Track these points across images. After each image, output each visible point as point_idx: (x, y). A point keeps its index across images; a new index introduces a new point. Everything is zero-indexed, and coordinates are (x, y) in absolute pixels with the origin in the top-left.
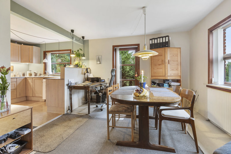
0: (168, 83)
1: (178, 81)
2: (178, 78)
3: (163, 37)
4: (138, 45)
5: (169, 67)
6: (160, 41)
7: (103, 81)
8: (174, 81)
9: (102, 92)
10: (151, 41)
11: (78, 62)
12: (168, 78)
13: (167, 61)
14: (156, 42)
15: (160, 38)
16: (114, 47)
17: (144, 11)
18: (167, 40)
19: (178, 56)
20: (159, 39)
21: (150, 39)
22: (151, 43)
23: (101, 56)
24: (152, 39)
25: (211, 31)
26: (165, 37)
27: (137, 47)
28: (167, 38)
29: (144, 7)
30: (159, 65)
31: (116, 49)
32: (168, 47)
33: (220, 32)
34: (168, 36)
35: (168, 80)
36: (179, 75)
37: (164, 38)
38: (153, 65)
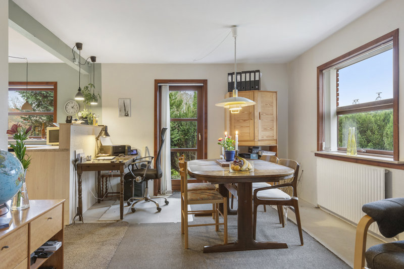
0: (257, 153)
1: (271, 149)
2: (273, 144)
3: (250, 72)
4: (205, 82)
5: (259, 124)
6: (246, 78)
7: (135, 152)
8: (265, 148)
9: (142, 175)
10: (230, 77)
11: (87, 113)
12: (260, 144)
13: (257, 114)
14: (239, 79)
15: (246, 72)
16: (157, 82)
17: (235, 33)
18: (257, 79)
19: (272, 106)
20: (243, 75)
21: (229, 74)
22: (230, 80)
23: (128, 100)
24: (232, 74)
25: (321, 70)
26: (255, 72)
27: (202, 84)
28: (257, 74)
29: (235, 26)
30: (245, 120)
31: (160, 87)
32: (258, 89)
33: (333, 72)
34: (258, 71)
35: (257, 148)
36: (275, 138)
37: (252, 74)
38: (233, 121)
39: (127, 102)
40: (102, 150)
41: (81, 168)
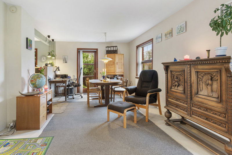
0: (117, 77)
1: (122, 76)
2: (122, 74)
3: (114, 47)
5: (117, 66)
7: (69, 77)
8: (120, 76)
9: (73, 85)
11: (52, 62)
12: (117, 74)
13: (116, 63)
14: (109, 49)
15: (112, 47)
16: (78, 49)
17: (105, 35)
18: (116, 49)
19: (122, 60)
20: (111, 48)
22: (106, 50)
24: (107, 47)
25: (138, 47)
26: (115, 47)
27: (96, 50)
28: (116, 47)
29: (106, 33)
30: (112, 65)
31: (79, 51)
32: (116, 53)
33: (140, 49)
34: (117, 46)
35: (116, 75)
36: (123, 72)
37: (114, 48)
39: (66, 57)
40: (56, 76)
41: (51, 82)
